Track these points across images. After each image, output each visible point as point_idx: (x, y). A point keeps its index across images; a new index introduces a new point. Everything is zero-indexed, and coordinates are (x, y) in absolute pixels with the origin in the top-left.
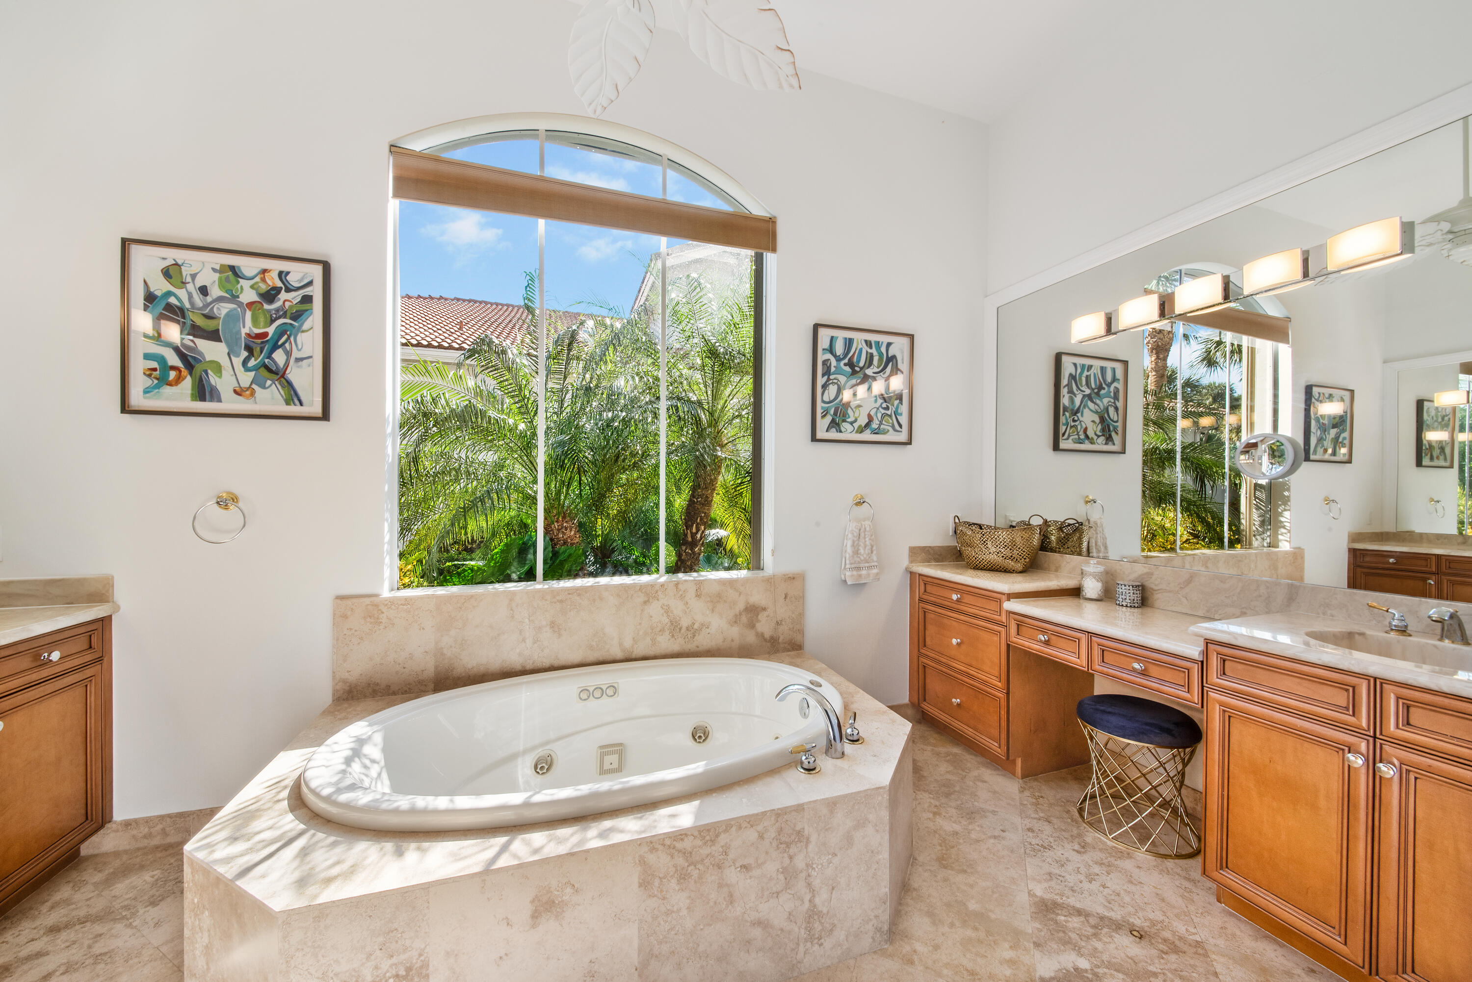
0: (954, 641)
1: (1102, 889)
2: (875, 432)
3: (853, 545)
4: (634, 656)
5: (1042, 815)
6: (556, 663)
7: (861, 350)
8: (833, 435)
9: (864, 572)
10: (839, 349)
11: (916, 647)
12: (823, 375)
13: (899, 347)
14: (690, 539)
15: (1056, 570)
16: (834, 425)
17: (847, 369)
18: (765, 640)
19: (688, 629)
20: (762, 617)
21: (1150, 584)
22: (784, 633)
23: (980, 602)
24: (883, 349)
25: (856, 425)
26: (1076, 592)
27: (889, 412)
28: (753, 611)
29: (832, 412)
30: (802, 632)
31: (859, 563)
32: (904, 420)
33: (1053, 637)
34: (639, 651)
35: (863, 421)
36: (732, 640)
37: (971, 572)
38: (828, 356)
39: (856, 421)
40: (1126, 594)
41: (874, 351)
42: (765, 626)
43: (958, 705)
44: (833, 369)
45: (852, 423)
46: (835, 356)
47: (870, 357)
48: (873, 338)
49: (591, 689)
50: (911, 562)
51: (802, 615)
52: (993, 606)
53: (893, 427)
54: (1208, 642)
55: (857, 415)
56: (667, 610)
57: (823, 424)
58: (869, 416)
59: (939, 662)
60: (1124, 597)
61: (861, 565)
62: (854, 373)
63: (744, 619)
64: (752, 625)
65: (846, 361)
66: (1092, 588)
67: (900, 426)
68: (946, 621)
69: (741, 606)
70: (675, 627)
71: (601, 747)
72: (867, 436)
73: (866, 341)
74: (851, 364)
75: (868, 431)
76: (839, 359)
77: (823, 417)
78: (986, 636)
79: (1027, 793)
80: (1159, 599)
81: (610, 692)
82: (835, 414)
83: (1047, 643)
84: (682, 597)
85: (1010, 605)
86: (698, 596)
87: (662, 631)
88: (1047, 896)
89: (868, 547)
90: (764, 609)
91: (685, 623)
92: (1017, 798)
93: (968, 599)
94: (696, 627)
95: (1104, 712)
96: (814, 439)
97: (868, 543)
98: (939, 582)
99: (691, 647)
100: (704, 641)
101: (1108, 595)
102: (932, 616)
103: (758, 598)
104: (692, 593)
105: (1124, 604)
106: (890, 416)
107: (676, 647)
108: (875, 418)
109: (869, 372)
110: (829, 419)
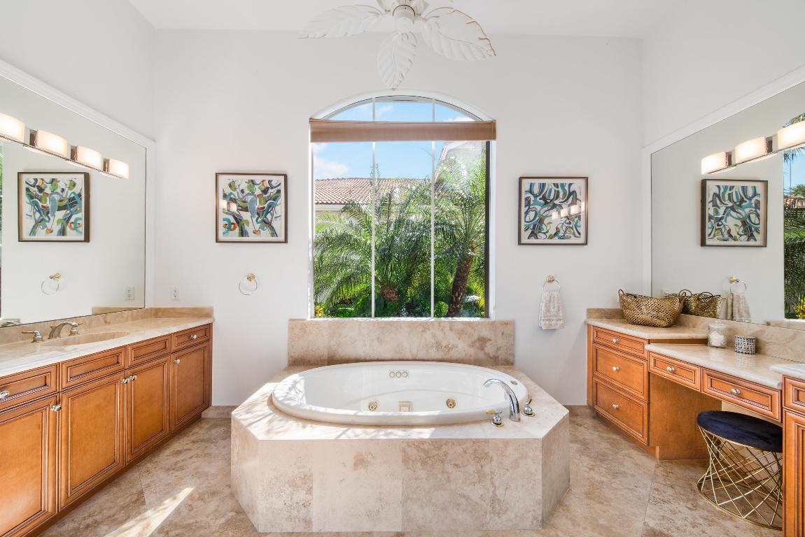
0: (614, 369)
1: (701, 533)
2: (561, 238)
3: (546, 306)
4: (417, 358)
5: (668, 483)
6: (380, 358)
7: (551, 189)
8: (533, 240)
9: (553, 322)
10: (536, 190)
11: (591, 370)
12: (526, 206)
13: (578, 186)
14: (454, 300)
15: (694, 327)
16: (533, 234)
17: (542, 201)
18: (491, 358)
19: (445, 347)
20: (488, 344)
21: (762, 338)
22: (502, 354)
23: (631, 344)
24: (566, 188)
25: (548, 234)
26: (705, 342)
27: (571, 226)
28: (483, 341)
29: (532, 227)
30: (513, 355)
31: (550, 317)
32: (582, 230)
33: (678, 369)
34: (420, 356)
35: (552, 231)
36: (471, 356)
37: (629, 326)
38: (529, 195)
39: (547, 232)
40: (742, 344)
41: (560, 189)
42: (490, 349)
43: (617, 409)
44: (532, 202)
45: (545, 233)
46: (533, 194)
47: (557, 194)
48: (559, 181)
49: (396, 372)
50: (588, 318)
51: (513, 345)
52: (639, 347)
53: (574, 234)
54: (785, 377)
55: (548, 228)
56: (434, 336)
57: (525, 235)
58: (557, 228)
59: (605, 381)
60: (740, 346)
61: (552, 318)
62: (546, 203)
63: (477, 344)
64: (482, 349)
65: (541, 197)
66: (717, 339)
67: (579, 234)
68: (609, 355)
69: (475, 337)
70: (438, 346)
71: (400, 402)
72: (556, 240)
73: (554, 184)
74: (544, 198)
75: (557, 238)
76: (536, 196)
77: (526, 230)
78: (635, 366)
79: (661, 469)
80: (770, 349)
81: (405, 375)
82: (534, 228)
83: (674, 372)
84: (442, 330)
85: (648, 347)
86: (451, 329)
87: (432, 347)
88: (657, 528)
89: (556, 307)
90: (490, 340)
91: (444, 344)
92: (653, 470)
93: (624, 342)
94: (450, 346)
95: (715, 421)
96: (520, 243)
97: (556, 305)
98: (604, 331)
99: (447, 357)
100: (454, 354)
101: (729, 344)
102: (602, 352)
103: (485, 333)
104: (447, 328)
105: (741, 351)
106: (572, 228)
107: (439, 356)
108: (561, 229)
109: (557, 202)
110: (530, 231)
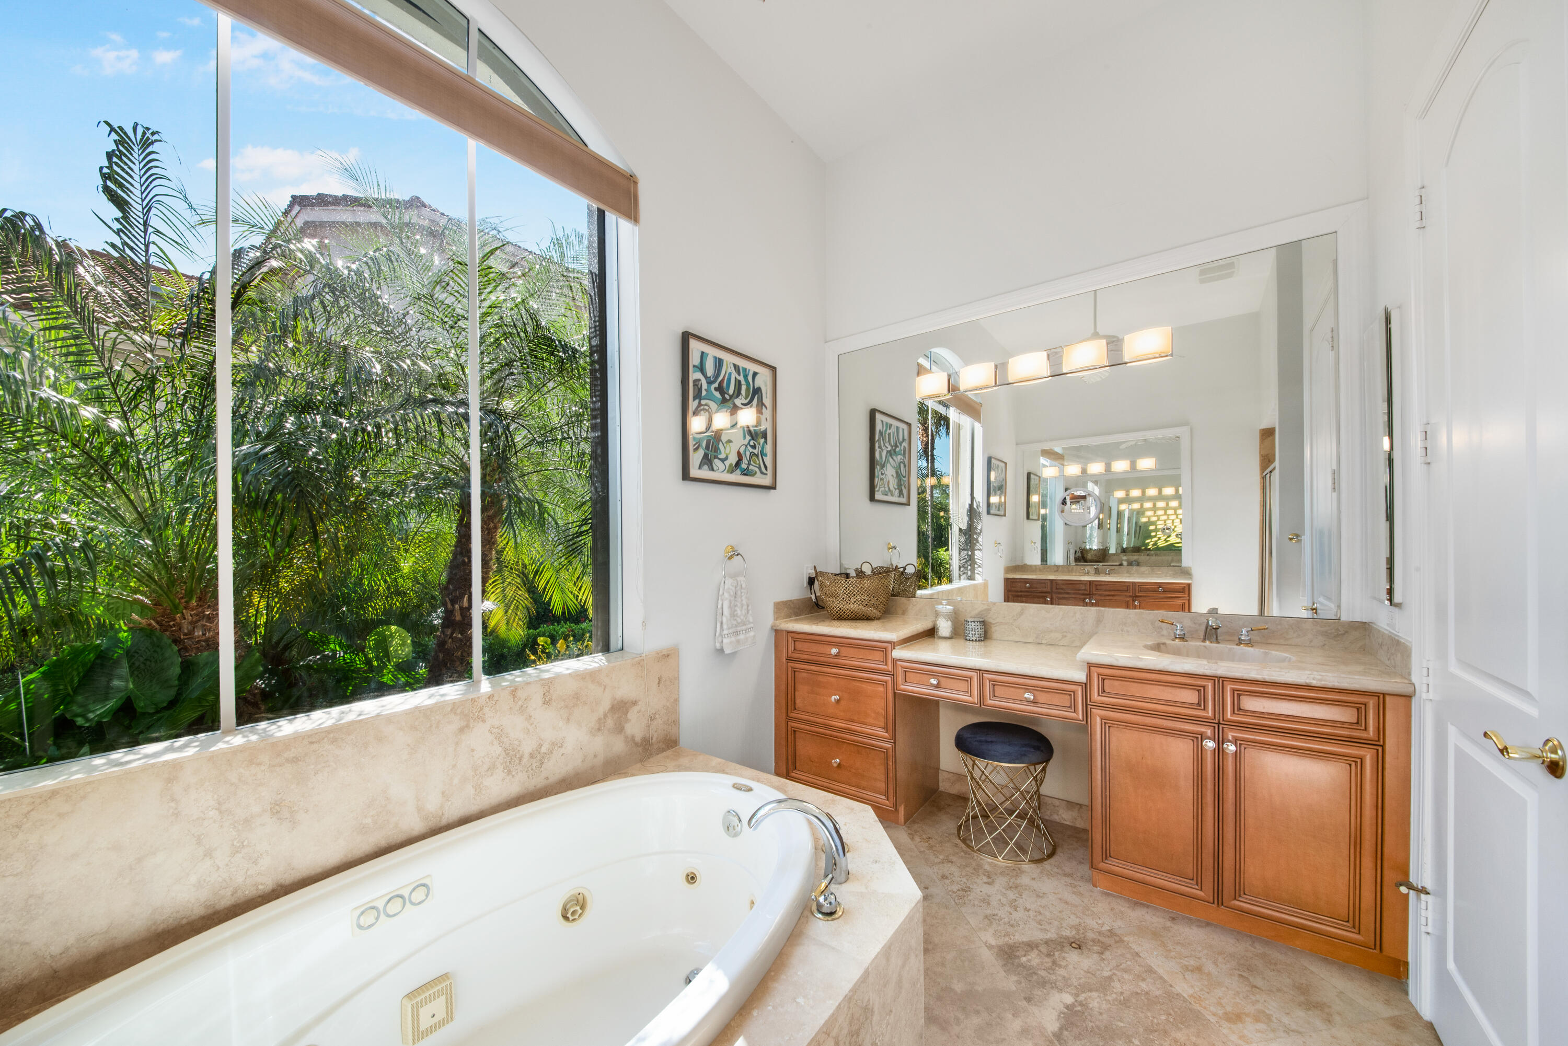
0: (834, 698)
1: (1027, 913)
2: (746, 473)
3: (730, 607)
4: (444, 822)
5: (941, 857)
7: (730, 374)
8: (705, 473)
9: (742, 637)
10: (710, 370)
11: (784, 710)
12: (694, 399)
13: (763, 380)
14: (458, 617)
15: (903, 613)
16: (707, 461)
17: (717, 394)
18: (636, 744)
19: (532, 756)
20: (633, 714)
21: (991, 618)
22: (658, 729)
23: (862, 653)
24: (750, 378)
25: (727, 463)
26: (931, 633)
27: (756, 451)
28: (621, 708)
29: (704, 444)
30: (676, 722)
31: (736, 626)
32: (768, 460)
33: (942, 680)
34: (454, 810)
35: (733, 459)
36: (595, 756)
38: (698, 375)
39: (726, 458)
40: (974, 629)
41: (741, 378)
42: (635, 727)
43: (839, 765)
44: (704, 393)
45: (723, 460)
46: (706, 377)
47: (738, 383)
48: (742, 363)
49: (380, 904)
50: (776, 619)
51: (676, 701)
52: (878, 656)
53: (760, 468)
54: (1090, 666)
55: (727, 451)
56: (499, 734)
57: (696, 458)
58: (739, 453)
59: (814, 724)
60: (973, 633)
61: (739, 629)
62: (724, 401)
63: (610, 722)
64: (619, 729)
65: (716, 385)
66: (944, 627)
67: (766, 468)
68: (821, 679)
69: (606, 704)
70: (512, 756)
71: (410, 995)
72: (736, 477)
73: (734, 365)
74: (720, 389)
75: (738, 471)
76: (710, 383)
77: (696, 450)
78: (869, 688)
79: (917, 839)
80: (996, 631)
81: (419, 895)
82: (707, 447)
83: (937, 686)
84: (522, 710)
85: (898, 653)
86: (546, 703)
87: (492, 768)
88: (1001, 942)
89: (745, 607)
90: (634, 703)
91: (527, 747)
92: (913, 847)
93: (846, 651)
94: (544, 750)
95: (987, 742)
96: (686, 476)
97: (744, 602)
98: (813, 637)
99: (538, 781)
100: (555, 768)
101: (959, 632)
102: (804, 675)
103: (626, 688)
104: (537, 699)
105: (974, 639)
106: (757, 456)
107: (513, 788)
108: (744, 456)
109: (738, 402)
110: (701, 453)
